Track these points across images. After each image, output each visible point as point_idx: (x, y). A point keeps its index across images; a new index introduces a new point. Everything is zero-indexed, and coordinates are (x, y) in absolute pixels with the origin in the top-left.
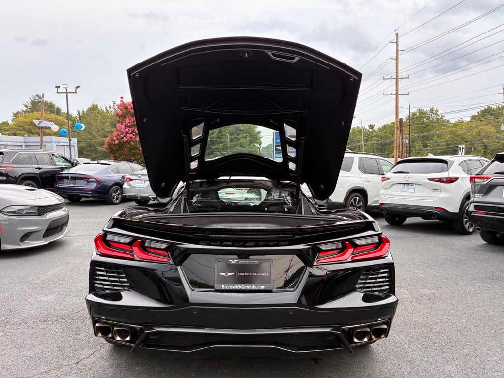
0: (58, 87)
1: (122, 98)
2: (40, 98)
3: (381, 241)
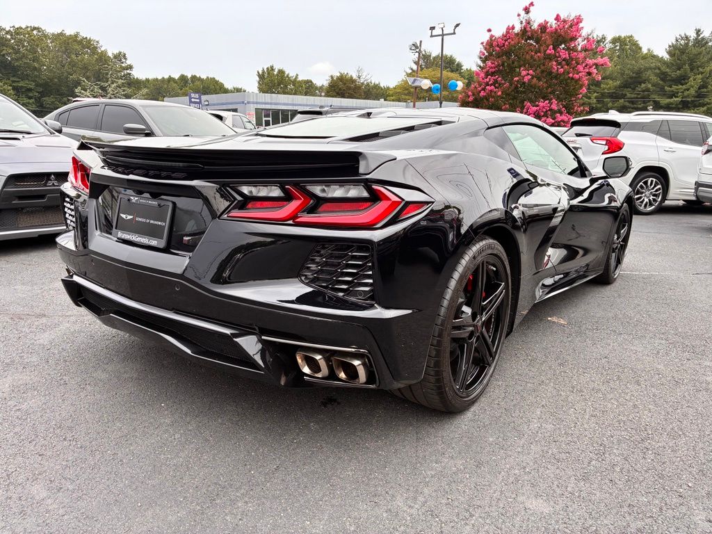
0: (432, 28)
1: (489, 30)
2: (417, 47)
3: (375, 197)
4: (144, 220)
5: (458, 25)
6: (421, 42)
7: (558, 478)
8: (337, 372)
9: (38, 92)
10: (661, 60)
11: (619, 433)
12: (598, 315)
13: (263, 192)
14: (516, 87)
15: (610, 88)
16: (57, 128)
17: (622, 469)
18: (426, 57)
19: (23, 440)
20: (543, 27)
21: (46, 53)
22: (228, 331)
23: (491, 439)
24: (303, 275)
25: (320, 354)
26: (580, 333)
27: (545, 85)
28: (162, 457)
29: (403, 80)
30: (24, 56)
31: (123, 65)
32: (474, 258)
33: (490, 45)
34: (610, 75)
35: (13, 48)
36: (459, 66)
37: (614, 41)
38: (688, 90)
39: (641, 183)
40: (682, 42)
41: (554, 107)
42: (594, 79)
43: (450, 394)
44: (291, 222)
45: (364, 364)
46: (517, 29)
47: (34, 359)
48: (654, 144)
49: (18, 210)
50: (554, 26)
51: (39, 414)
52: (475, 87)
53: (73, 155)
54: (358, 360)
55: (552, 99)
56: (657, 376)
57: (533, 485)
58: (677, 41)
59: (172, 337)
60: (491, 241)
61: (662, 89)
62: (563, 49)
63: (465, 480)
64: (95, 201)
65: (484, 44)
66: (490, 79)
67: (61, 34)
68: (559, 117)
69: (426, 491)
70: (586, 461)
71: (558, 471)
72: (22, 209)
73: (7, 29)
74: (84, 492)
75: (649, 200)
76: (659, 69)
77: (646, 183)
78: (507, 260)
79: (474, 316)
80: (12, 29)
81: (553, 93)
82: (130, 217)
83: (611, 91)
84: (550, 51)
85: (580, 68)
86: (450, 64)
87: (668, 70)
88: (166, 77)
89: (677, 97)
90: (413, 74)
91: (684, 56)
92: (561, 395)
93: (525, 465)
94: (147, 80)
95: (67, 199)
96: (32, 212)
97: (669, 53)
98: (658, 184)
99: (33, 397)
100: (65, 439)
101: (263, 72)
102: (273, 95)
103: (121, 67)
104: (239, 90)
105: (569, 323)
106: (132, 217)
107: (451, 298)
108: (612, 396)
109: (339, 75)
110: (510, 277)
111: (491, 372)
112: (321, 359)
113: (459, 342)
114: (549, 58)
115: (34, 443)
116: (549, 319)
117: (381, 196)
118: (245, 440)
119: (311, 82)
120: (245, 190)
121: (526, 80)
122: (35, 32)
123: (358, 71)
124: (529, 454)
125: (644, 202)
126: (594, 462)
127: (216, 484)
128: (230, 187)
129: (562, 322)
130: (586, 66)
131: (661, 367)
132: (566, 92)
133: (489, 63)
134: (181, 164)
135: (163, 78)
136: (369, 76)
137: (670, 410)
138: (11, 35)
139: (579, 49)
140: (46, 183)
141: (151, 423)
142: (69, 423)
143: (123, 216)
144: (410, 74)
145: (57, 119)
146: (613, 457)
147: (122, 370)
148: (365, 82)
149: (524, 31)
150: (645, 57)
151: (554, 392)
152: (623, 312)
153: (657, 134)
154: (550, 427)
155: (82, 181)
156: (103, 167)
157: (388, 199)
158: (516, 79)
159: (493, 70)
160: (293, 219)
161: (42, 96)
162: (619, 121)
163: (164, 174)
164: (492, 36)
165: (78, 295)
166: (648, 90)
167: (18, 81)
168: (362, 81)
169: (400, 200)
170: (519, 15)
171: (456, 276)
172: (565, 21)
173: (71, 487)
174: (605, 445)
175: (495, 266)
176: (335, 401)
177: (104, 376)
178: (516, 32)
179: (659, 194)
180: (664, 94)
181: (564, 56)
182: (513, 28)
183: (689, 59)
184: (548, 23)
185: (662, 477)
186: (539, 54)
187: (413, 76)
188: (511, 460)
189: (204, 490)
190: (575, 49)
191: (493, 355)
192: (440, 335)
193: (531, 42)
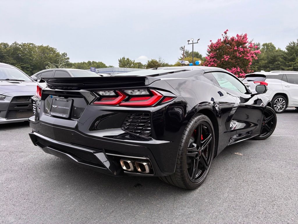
0: (189, 41)
1: (211, 41)
2: (183, 48)
3: (152, 94)
4: (61, 107)
5: (199, 40)
6: (184, 46)
7: (234, 216)
8: (137, 168)
9: (31, 69)
10: (284, 52)
11: (263, 198)
12: (256, 152)
13: (107, 94)
14: (223, 63)
15: (263, 64)
16: (36, 79)
17: (263, 213)
18: (187, 53)
19: (7, 199)
20: (233, 39)
21: (35, 53)
22: (92, 151)
23: (206, 201)
24: (123, 127)
25: (130, 160)
26: (248, 159)
27: (234, 62)
28: (64, 206)
29: (178, 62)
30: (26, 54)
31: (66, 58)
32: (196, 122)
33: (211, 46)
34: (263, 58)
35: (22, 51)
36: (201, 56)
37: (264, 45)
38: (295, 64)
39: (276, 100)
40: (292, 45)
41: (239, 70)
42: (254, 59)
43: (188, 181)
44: (118, 105)
45: (148, 165)
46: (222, 40)
47: (16, 168)
48: (281, 84)
49: (17, 111)
50: (237, 39)
51: (15, 189)
52: (206, 63)
53: (37, 85)
54: (145, 162)
55: (237, 67)
56: (281, 176)
57: (223, 219)
58: (290, 44)
59: (70, 155)
60: (204, 116)
61: (285, 64)
62: (241, 47)
63: (193, 217)
64: (43, 101)
65: (209, 46)
66: (212, 60)
67: (42, 46)
68: (241, 74)
69: (176, 221)
70: (247, 210)
71: (235, 214)
72: (19, 110)
73: (20, 44)
74: (30, 220)
75: (280, 107)
76: (283, 55)
77: (278, 100)
78: (212, 124)
79: (198, 147)
80: (22, 44)
81: (238, 64)
82: (56, 106)
83: (263, 65)
84: (236, 48)
85: (249, 55)
86: (197, 55)
87: (287, 56)
88: (82, 62)
89: (292, 67)
90: (182, 59)
91: (293, 50)
92: (238, 183)
93: (220, 211)
94: (75, 63)
95: (34, 102)
96: (22, 112)
97: (287, 49)
98: (283, 101)
99: (14, 183)
100: (25, 199)
101: (121, 59)
102: (125, 68)
103: (65, 58)
104: (111, 67)
105: (244, 155)
106: (57, 106)
107: (186, 139)
108: (260, 183)
109: (151, 60)
110: (213, 131)
111: (207, 172)
112: (130, 162)
113: (191, 158)
114: (235, 51)
115: (12, 200)
116: (235, 153)
117: (154, 94)
118: (100, 200)
119: (141, 63)
120: (101, 93)
121: (226, 60)
122: (31, 45)
123: (159, 59)
124: (222, 206)
125: (278, 108)
126: (251, 210)
127: (86, 217)
128: (94, 92)
129: (241, 154)
130: (251, 54)
131: (283, 172)
132: (244, 64)
133: (211, 54)
134: (76, 84)
135: (81, 62)
136: (164, 60)
137: (285, 189)
138: (21, 46)
139: (248, 47)
140: (29, 100)
141: (61, 193)
142: (27, 193)
143: (53, 106)
144: (181, 59)
145: (37, 76)
146: (259, 208)
147: (52, 173)
148: (162, 63)
149: (225, 41)
150: (277, 51)
151: (235, 182)
152: (267, 151)
153: (282, 80)
154: (232, 196)
155: (39, 94)
156: (47, 87)
157: (156, 95)
158: (222, 59)
159: (213, 56)
160: (119, 104)
161: (33, 70)
162: (265, 75)
163: (69, 88)
164: (212, 43)
165: (36, 140)
166: (279, 64)
167: (23, 64)
168: (161, 62)
169: (162, 95)
170: (222, 35)
171: (188, 129)
172: (241, 37)
173: (25, 218)
174: (256, 203)
175: (206, 126)
176: (140, 185)
177: (44, 175)
178: (222, 41)
179: (284, 104)
180: (286, 66)
181: (241, 50)
182: (220, 40)
183: (295, 51)
184: (234, 37)
185: (280, 216)
186: (231, 50)
187: (182, 60)
188: (215, 209)
189: (80, 220)
190: (246, 47)
191: (208, 165)
192: (182, 155)
193: (228, 45)
